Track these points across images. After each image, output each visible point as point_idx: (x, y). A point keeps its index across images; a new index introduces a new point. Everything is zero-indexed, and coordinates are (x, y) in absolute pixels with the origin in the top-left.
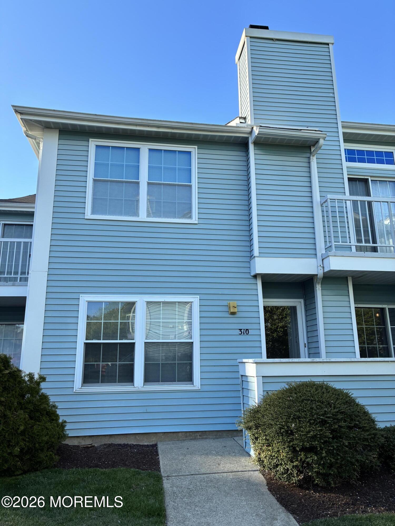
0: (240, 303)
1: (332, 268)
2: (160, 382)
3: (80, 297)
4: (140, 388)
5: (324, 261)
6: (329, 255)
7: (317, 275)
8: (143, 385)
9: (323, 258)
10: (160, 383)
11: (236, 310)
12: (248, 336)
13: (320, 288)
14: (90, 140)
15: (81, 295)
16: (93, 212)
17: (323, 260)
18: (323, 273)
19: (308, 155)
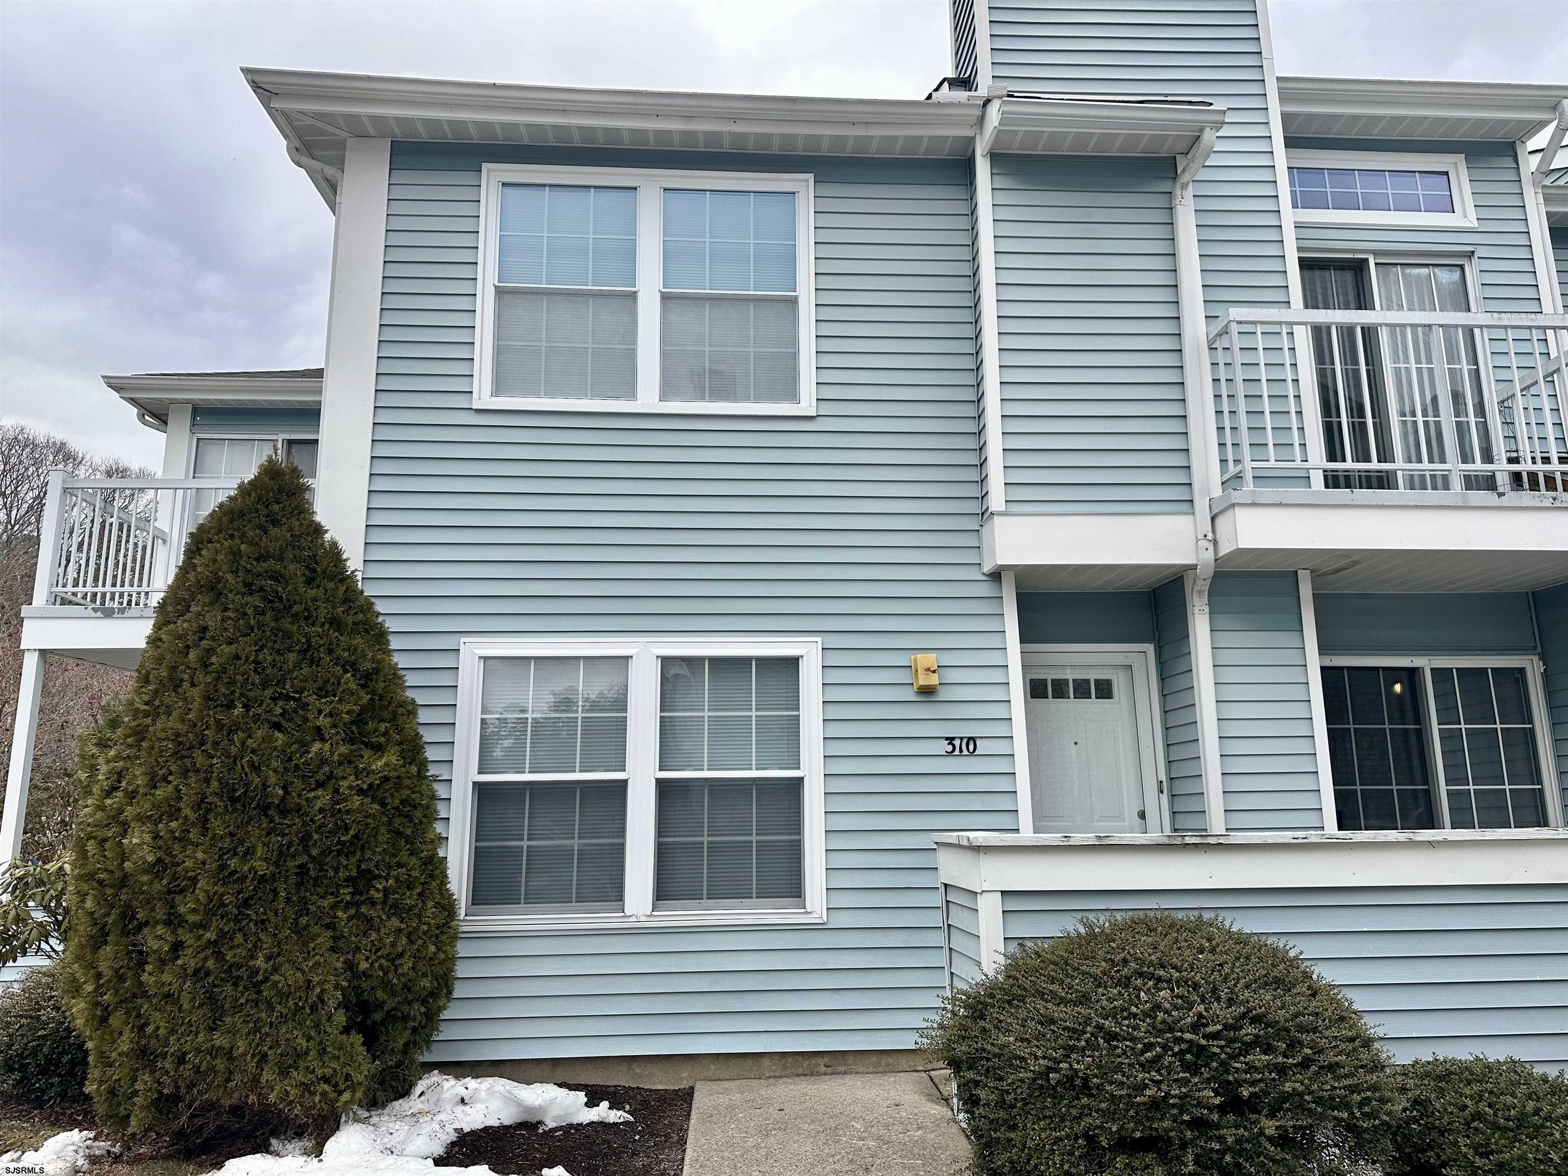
0: (948, 659)
1: (1244, 544)
2: (702, 899)
3: (462, 644)
4: (643, 919)
5: (1219, 521)
6: (1234, 501)
7: (1194, 567)
8: (650, 909)
9: (1215, 512)
10: (705, 902)
11: (934, 680)
12: (972, 759)
13: (1207, 609)
14: (485, 166)
15: (463, 640)
16: (498, 389)
17: (1213, 519)
18: (1216, 560)
19: (1165, 186)
